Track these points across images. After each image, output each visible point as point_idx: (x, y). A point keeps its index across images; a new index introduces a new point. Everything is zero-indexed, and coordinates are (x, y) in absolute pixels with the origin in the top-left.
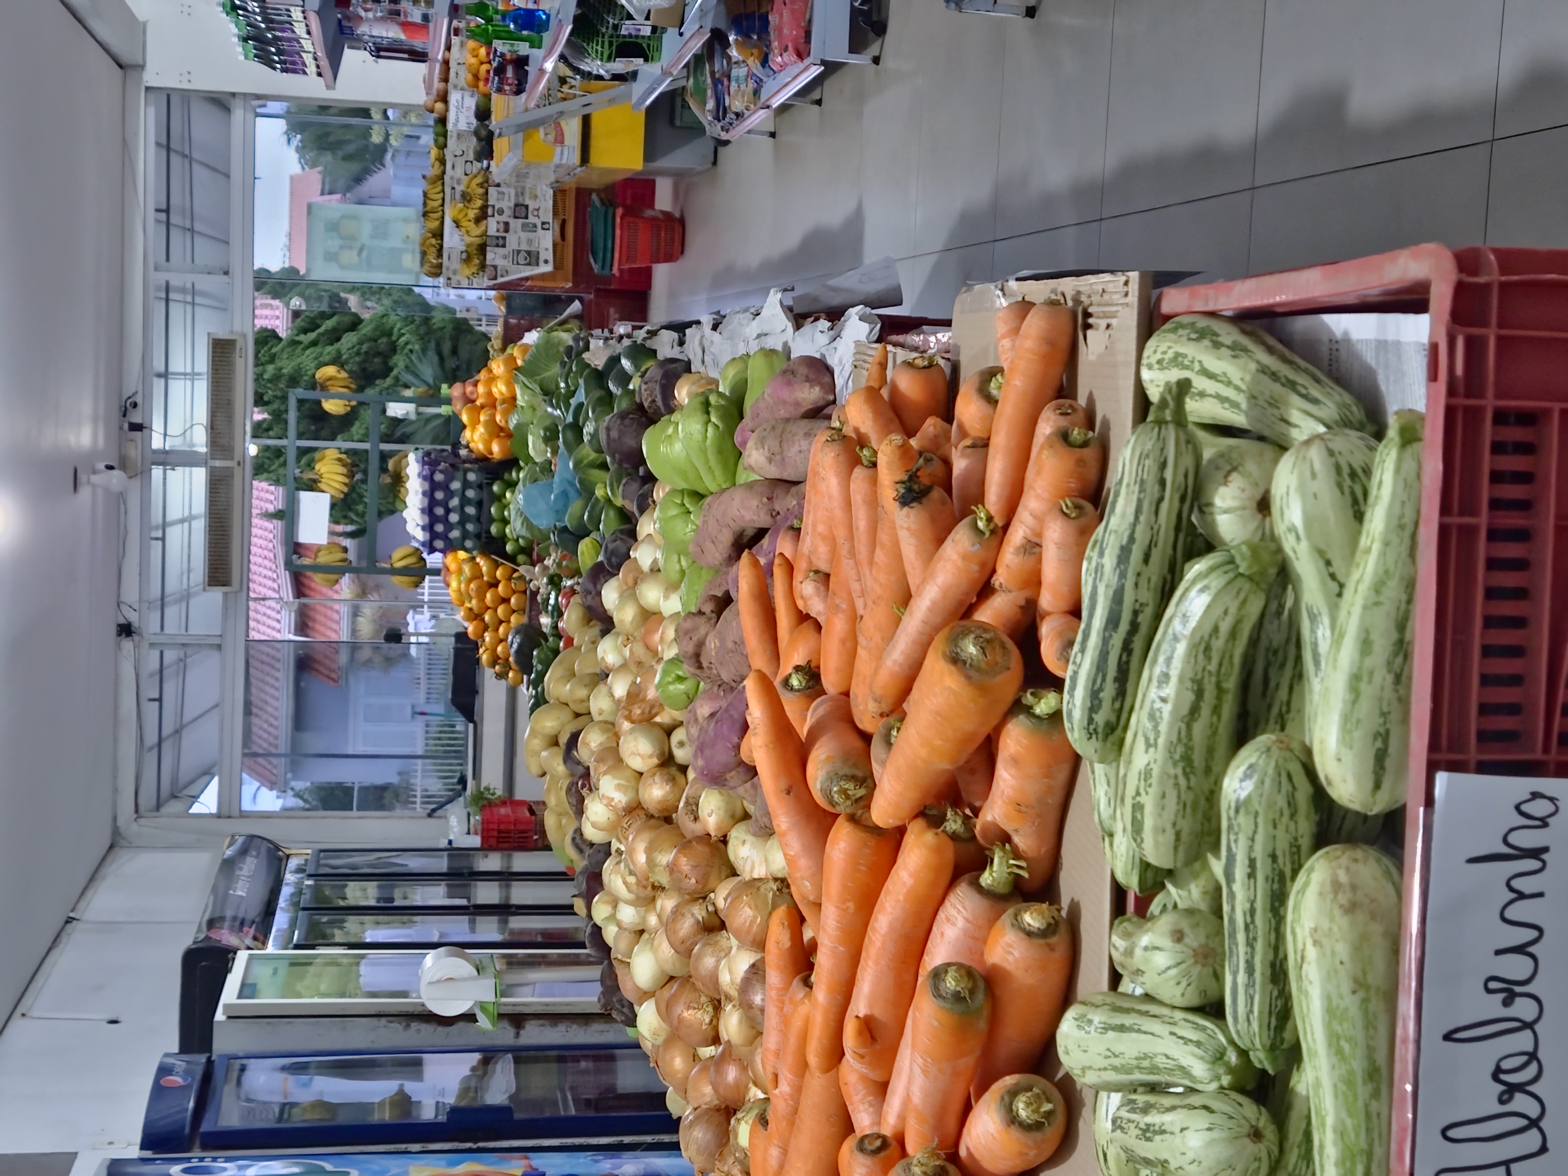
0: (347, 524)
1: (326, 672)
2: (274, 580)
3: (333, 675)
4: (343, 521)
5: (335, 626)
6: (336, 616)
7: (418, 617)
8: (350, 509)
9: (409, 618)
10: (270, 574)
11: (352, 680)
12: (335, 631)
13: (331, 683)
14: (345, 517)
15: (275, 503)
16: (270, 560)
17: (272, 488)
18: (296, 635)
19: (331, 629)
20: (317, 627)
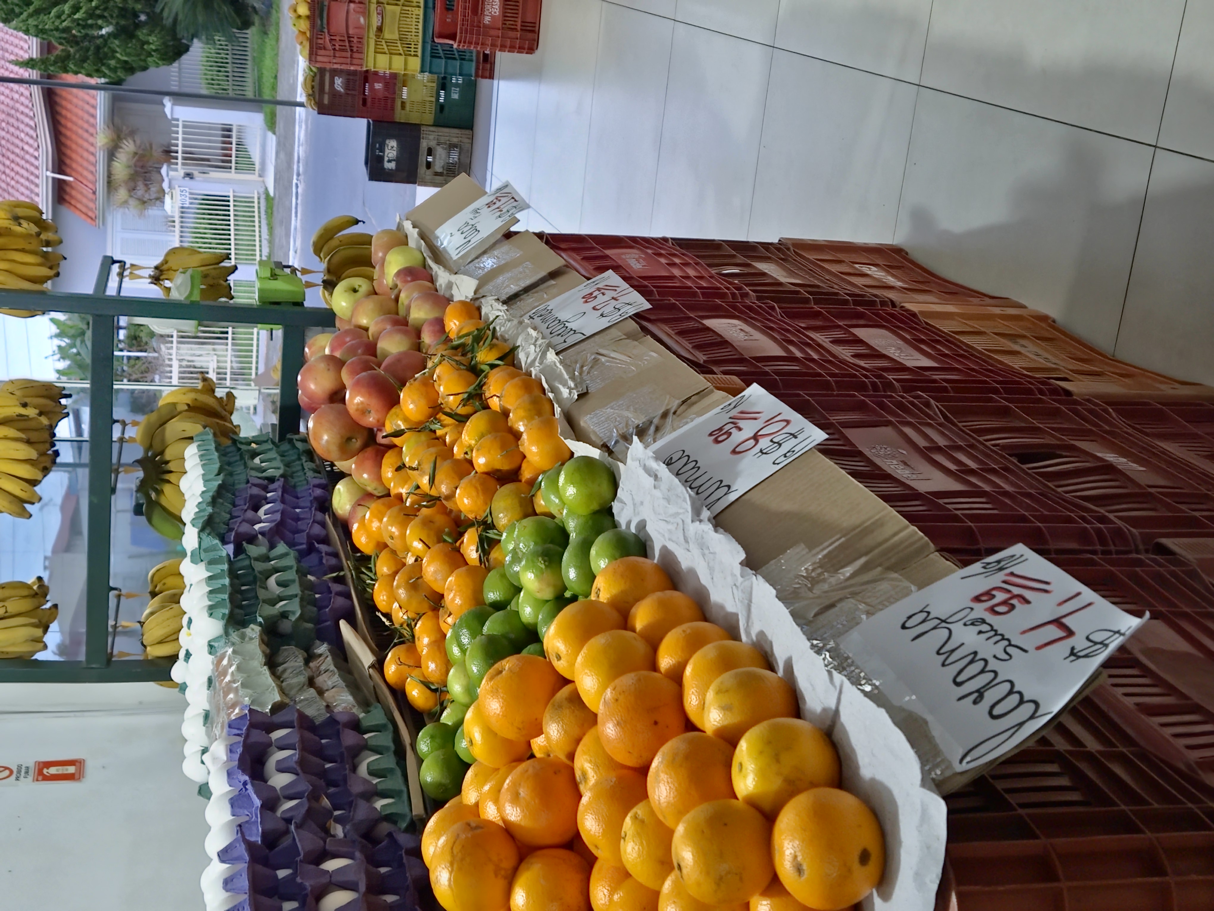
0: (100, 77)
1: (84, 209)
2: (32, 118)
3: (90, 214)
4: (95, 74)
5: (91, 168)
6: (91, 158)
7: (172, 173)
8: (103, 64)
9: (164, 171)
10: (27, 111)
11: (109, 219)
12: (92, 172)
13: (89, 220)
14: (98, 71)
15: (30, 52)
16: (27, 98)
17: (26, 37)
18: (53, 172)
19: (87, 169)
20: (74, 165)
